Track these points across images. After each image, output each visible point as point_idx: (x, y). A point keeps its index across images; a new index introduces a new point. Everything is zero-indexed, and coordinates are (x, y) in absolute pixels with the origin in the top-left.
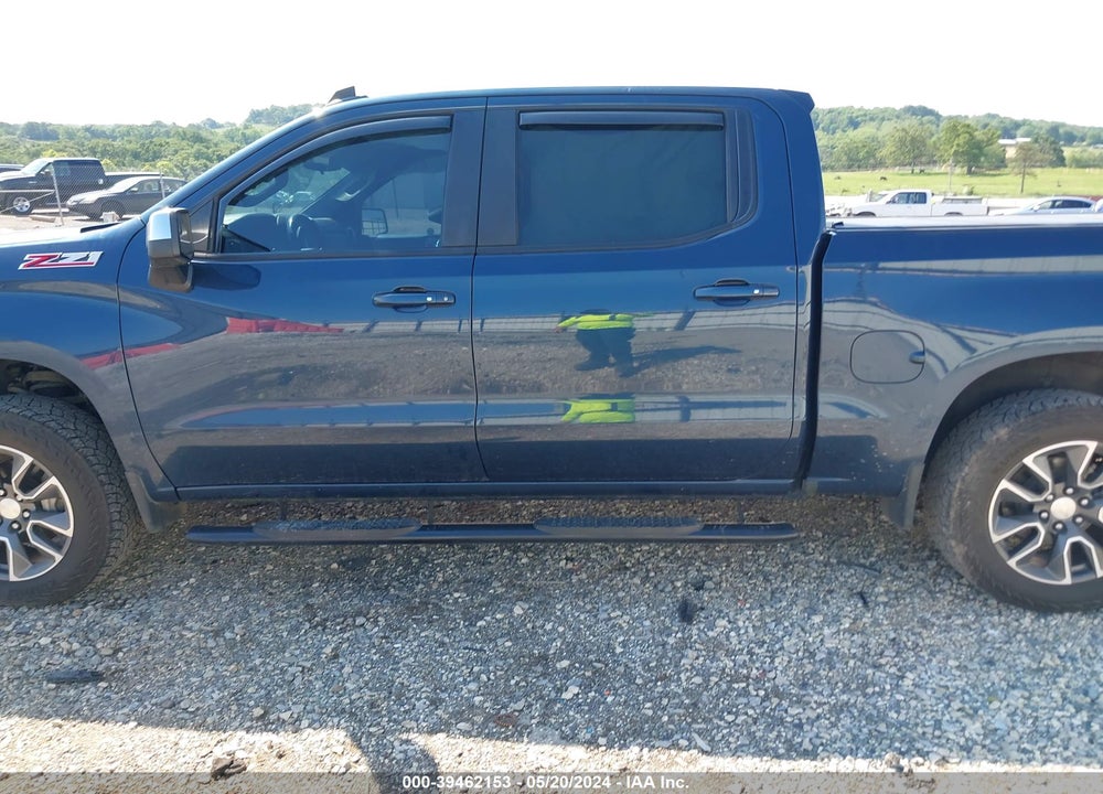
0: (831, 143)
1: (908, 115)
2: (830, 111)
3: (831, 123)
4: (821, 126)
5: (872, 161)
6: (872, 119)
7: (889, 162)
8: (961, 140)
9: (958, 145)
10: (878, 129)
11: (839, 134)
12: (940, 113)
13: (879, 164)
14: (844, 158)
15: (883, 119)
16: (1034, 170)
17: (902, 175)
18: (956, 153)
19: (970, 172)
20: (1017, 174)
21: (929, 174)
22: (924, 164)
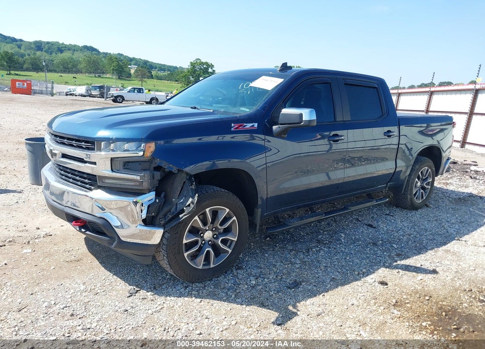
0: (51, 58)
1: (85, 50)
2: (48, 43)
3: (49, 49)
4: (44, 50)
5: (74, 69)
6: (69, 50)
7: (84, 71)
8: (114, 64)
9: (114, 66)
10: (73, 55)
11: (54, 55)
12: (99, 50)
13: (78, 71)
14: (61, 67)
15: (74, 50)
16: (145, 79)
17: (91, 77)
18: (113, 70)
19: (119, 78)
20: (139, 81)
21: (102, 78)
22: (100, 73)
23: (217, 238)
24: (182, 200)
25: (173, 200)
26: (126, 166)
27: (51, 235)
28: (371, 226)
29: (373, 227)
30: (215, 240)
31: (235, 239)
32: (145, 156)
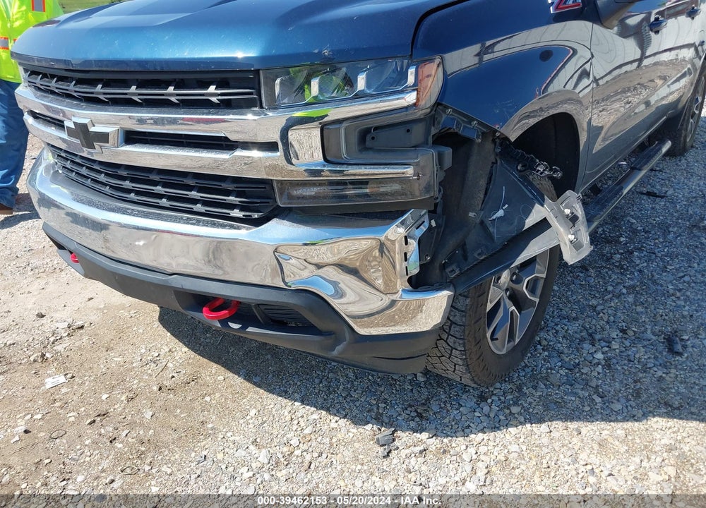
23: (518, 281)
24: (501, 213)
25: (471, 214)
26: (369, 143)
27: (82, 327)
28: (654, 195)
29: (659, 197)
30: (515, 286)
31: (544, 276)
32: (422, 103)
